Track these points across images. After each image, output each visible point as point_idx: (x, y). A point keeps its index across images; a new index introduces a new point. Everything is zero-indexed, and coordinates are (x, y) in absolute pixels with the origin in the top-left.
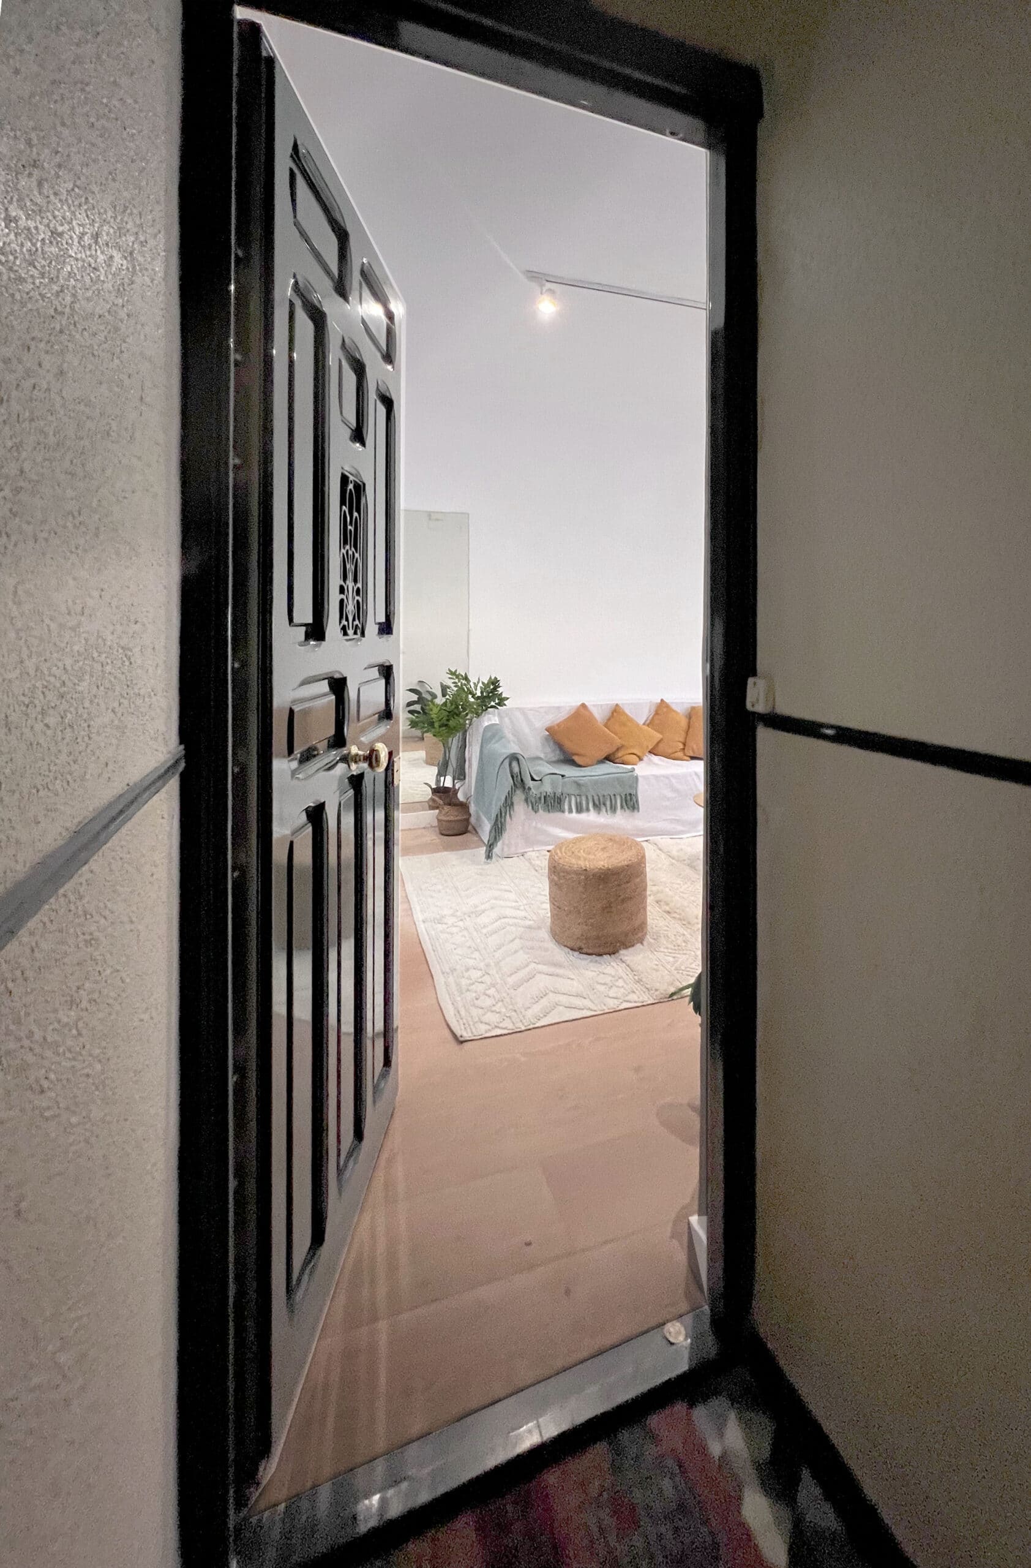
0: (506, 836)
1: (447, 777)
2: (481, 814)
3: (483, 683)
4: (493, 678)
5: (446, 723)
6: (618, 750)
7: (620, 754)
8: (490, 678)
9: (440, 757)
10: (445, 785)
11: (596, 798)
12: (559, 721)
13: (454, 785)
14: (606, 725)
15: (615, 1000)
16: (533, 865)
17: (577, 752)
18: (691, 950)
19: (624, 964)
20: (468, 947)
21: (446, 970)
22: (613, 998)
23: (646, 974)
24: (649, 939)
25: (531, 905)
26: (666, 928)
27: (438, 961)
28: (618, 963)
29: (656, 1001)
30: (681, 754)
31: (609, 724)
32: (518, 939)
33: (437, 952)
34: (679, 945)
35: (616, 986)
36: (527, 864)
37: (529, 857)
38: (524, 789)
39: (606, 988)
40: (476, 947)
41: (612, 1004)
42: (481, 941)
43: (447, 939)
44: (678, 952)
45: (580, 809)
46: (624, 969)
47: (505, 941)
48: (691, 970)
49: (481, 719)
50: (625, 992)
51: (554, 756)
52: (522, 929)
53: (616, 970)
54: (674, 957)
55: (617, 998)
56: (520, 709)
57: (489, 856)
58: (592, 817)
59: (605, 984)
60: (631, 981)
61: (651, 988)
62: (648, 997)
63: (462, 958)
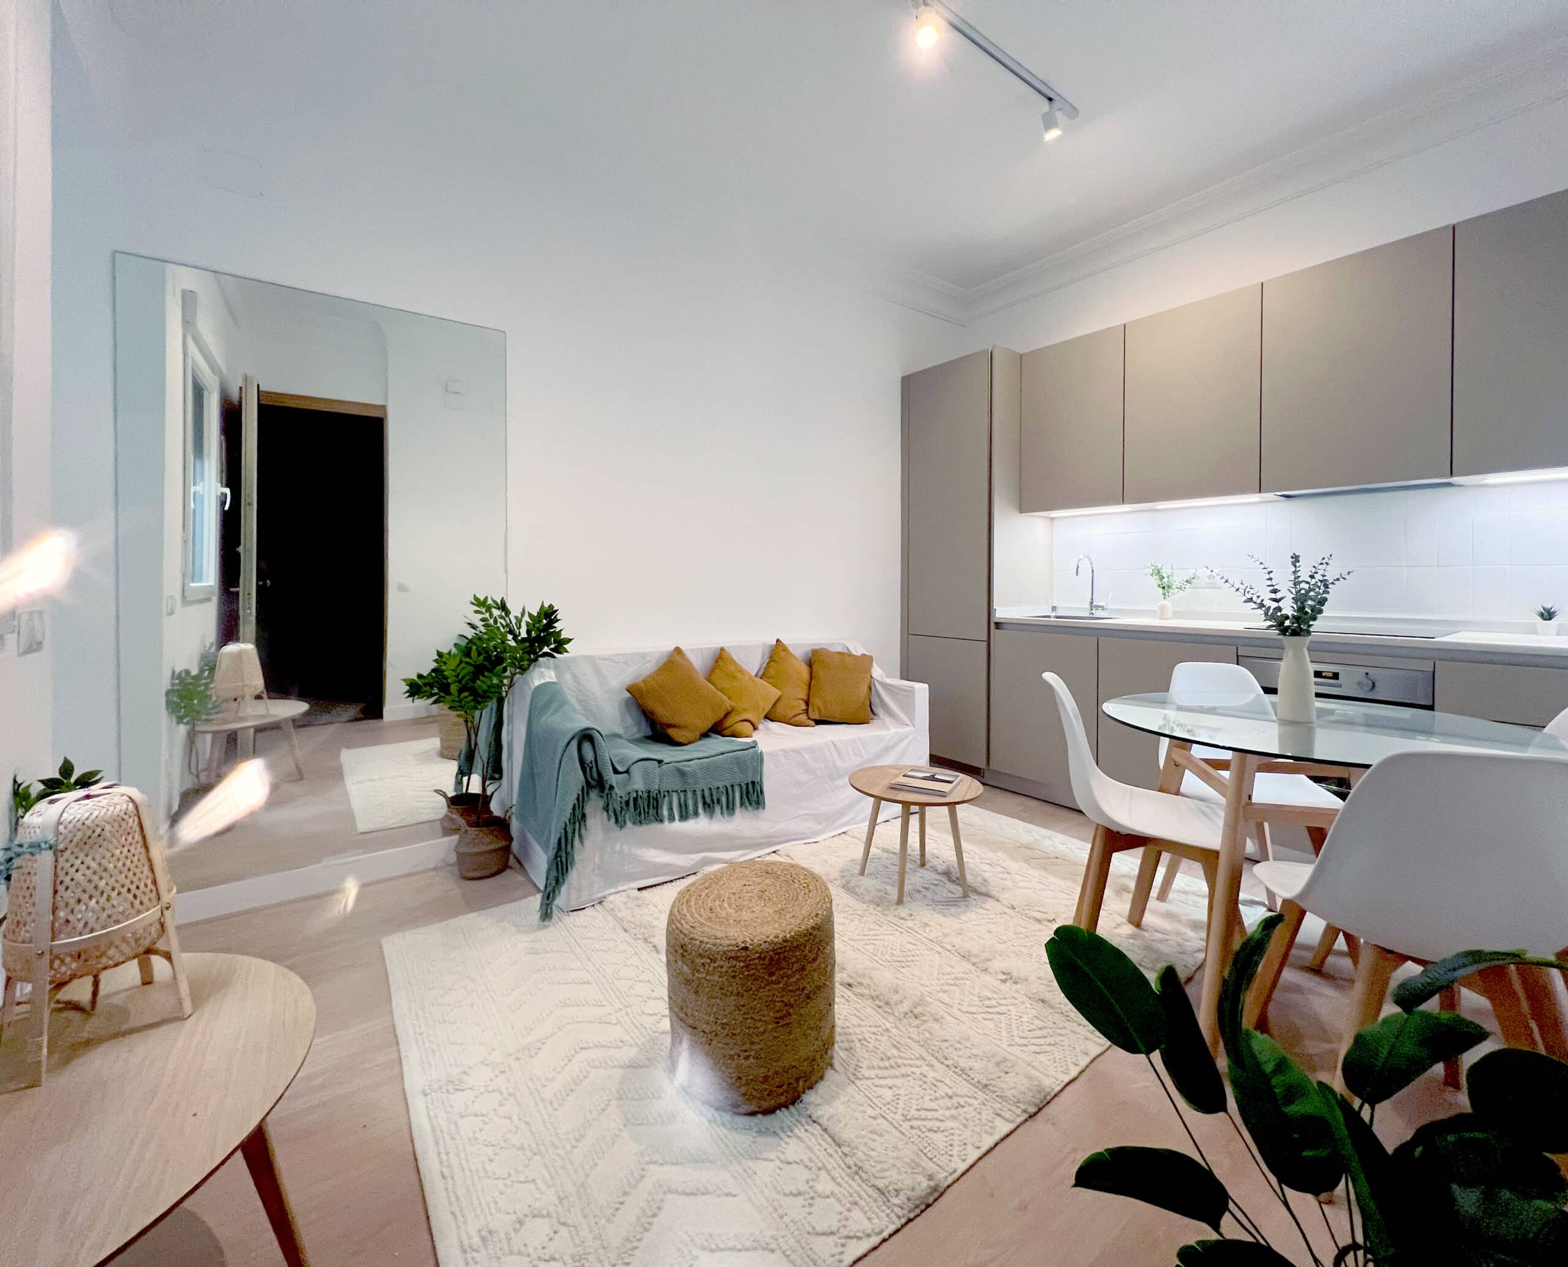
0: (573, 875)
1: (472, 776)
2: (530, 837)
3: (530, 614)
4: (546, 605)
5: (469, 685)
6: (727, 715)
7: (728, 723)
8: (542, 606)
9: (462, 745)
10: (469, 791)
11: (707, 794)
12: (643, 676)
13: (484, 789)
14: (709, 678)
15: (830, 1240)
16: (620, 921)
17: (671, 722)
18: (911, 1062)
19: (818, 1127)
20: (519, 1149)
21: (470, 1238)
22: (824, 1234)
23: (865, 1149)
24: (839, 1052)
25: (629, 1010)
26: (855, 1021)
27: (452, 1209)
28: (808, 1127)
29: (903, 1221)
30: (803, 717)
31: (713, 677)
32: (614, 1103)
33: (450, 1182)
34: (889, 1054)
35: (819, 1196)
36: (610, 918)
37: (612, 906)
38: (602, 789)
39: (804, 1206)
40: (534, 1145)
41: (827, 1255)
42: (544, 1122)
43: (475, 1132)
44: (891, 1072)
45: (684, 813)
46: (823, 1143)
47: (590, 1112)
48: (929, 1115)
49: (527, 675)
50: (841, 1209)
51: (639, 731)
52: (619, 1073)
53: (810, 1148)
54: (890, 1088)
55: (832, 1233)
56: (589, 659)
57: (546, 914)
58: (701, 825)
59: (799, 1194)
60: (844, 1175)
61: (887, 1187)
62: (888, 1215)
63: (506, 1185)
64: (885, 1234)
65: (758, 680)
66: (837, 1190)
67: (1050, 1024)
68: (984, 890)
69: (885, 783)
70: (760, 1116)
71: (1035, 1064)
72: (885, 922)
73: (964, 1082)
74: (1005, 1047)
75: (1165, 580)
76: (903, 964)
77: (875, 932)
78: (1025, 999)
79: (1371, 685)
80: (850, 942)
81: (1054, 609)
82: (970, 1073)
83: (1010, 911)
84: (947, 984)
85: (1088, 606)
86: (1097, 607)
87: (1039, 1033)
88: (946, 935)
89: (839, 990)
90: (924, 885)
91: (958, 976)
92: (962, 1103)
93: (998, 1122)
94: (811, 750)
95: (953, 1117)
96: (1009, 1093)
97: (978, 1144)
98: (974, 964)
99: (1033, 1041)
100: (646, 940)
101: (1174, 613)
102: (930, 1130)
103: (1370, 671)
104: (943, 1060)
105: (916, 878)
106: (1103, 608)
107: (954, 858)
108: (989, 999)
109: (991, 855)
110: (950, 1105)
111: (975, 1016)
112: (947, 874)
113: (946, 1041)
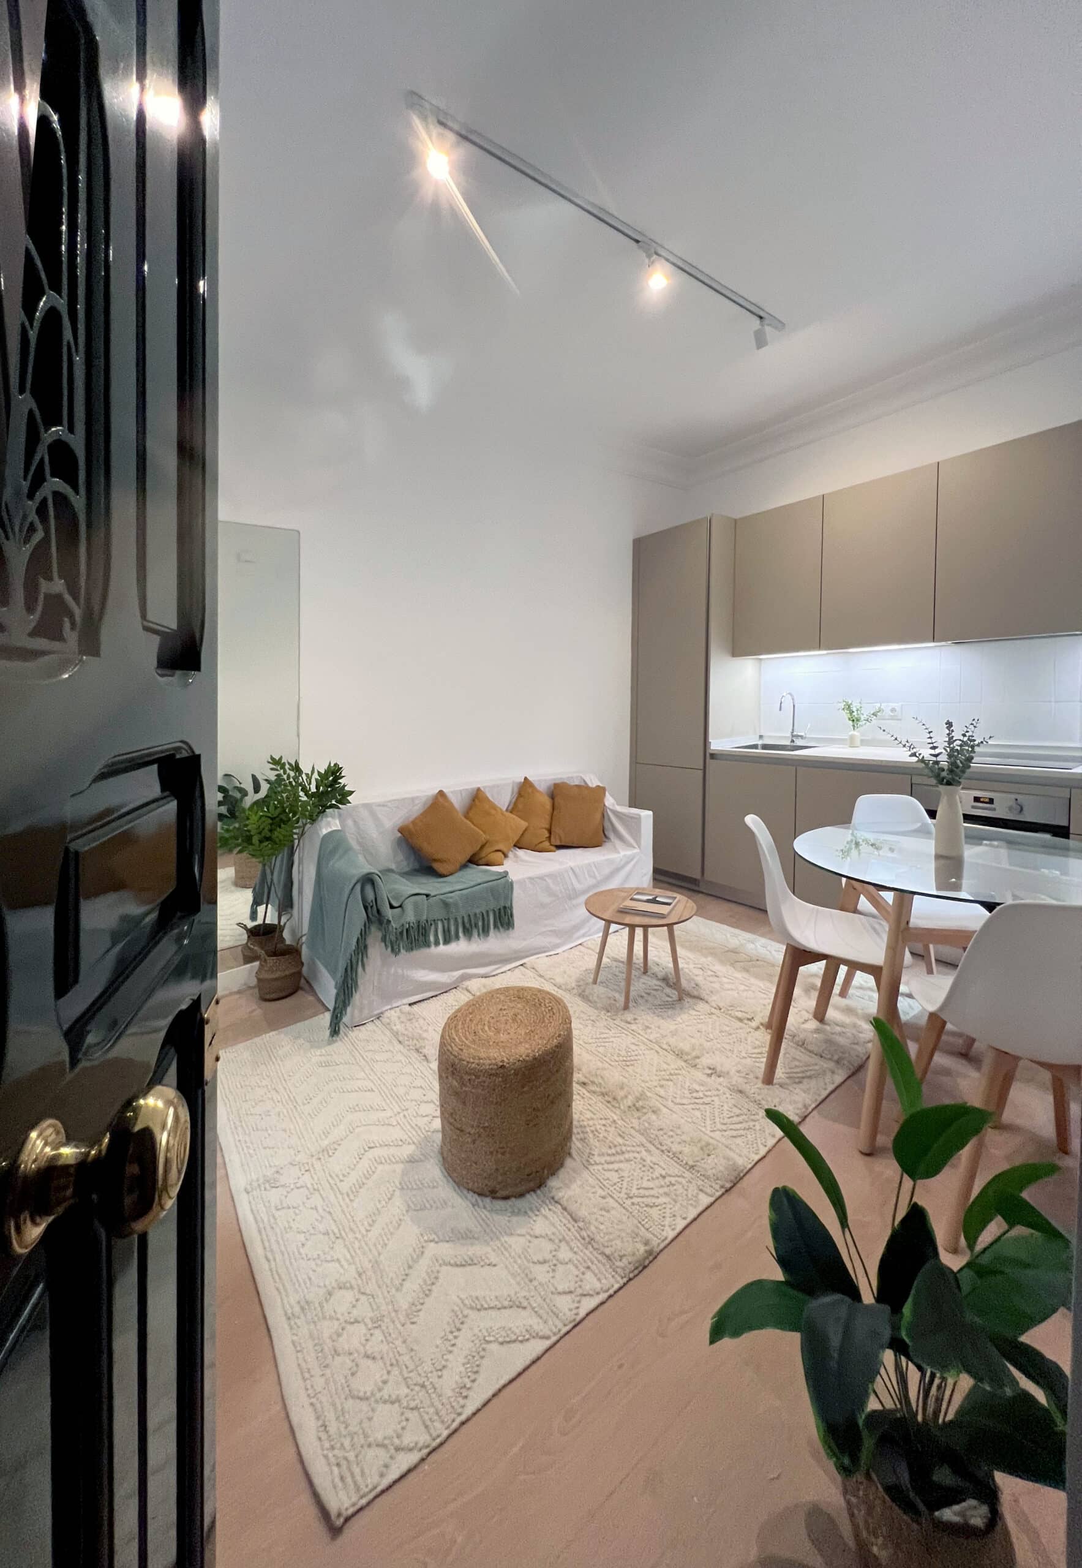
0: (356, 998)
1: (266, 908)
2: (319, 963)
3: (319, 772)
4: (333, 764)
5: (268, 834)
6: (482, 847)
7: (483, 854)
8: (329, 764)
9: (258, 879)
10: (267, 922)
11: (466, 920)
12: (414, 817)
13: (279, 922)
14: (467, 815)
15: (568, 1298)
16: (396, 1034)
17: (437, 856)
18: (633, 1149)
19: (559, 1207)
20: (324, 1234)
21: (292, 1307)
22: (565, 1293)
23: (596, 1224)
24: (576, 1144)
25: (405, 1113)
26: (589, 1115)
27: (277, 1285)
28: (551, 1207)
29: (625, 1280)
30: (546, 844)
31: (470, 814)
32: (398, 1193)
33: (273, 1263)
34: (616, 1143)
35: (561, 1263)
36: (388, 1033)
37: (388, 1021)
38: (380, 922)
39: (548, 1272)
40: (336, 1231)
41: (567, 1310)
42: (343, 1211)
43: (288, 1222)
44: (618, 1158)
45: (447, 937)
46: (563, 1220)
47: (380, 1201)
48: (647, 1193)
49: (316, 825)
50: (577, 1273)
51: (408, 864)
52: (399, 1168)
53: (553, 1225)
54: (617, 1171)
55: (571, 1292)
56: (367, 806)
57: (335, 1031)
58: (461, 947)
59: (545, 1262)
60: (579, 1245)
61: (612, 1254)
62: (613, 1276)
63: (317, 1265)
64: (611, 1292)
65: (508, 814)
66: (575, 1258)
67: (745, 1111)
68: (696, 993)
69: (615, 907)
70: (513, 1199)
71: (733, 1147)
72: (613, 1026)
73: (675, 1164)
74: (708, 1132)
75: (855, 714)
76: (628, 1063)
77: (605, 1036)
78: (726, 1090)
79: (1019, 807)
80: (586, 1046)
81: (761, 737)
82: (680, 1156)
83: (717, 1012)
84: (664, 1079)
85: (789, 735)
86: (798, 736)
87: (735, 1119)
88: (664, 1036)
89: (576, 1087)
90: (648, 991)
91: (672, 1072)
92: (673, 1182)
93: (702, 1196)
94: (551, 875)
95: (666, 1194)
96: (710, 1173)
97: (685, 1216)
98: (685, 1061)
99: (732, 1127)
100: (417, 1050)
101: (862, 741)
102: (647, 1206)
103: (1019, 797)
104: (659, 1146)
105: (639, 985)
106: (801, 737)
107: (671, 965)
108: (697, 1091)
109: (703, 960)
110: (663, 1183)
111: (685, 1107)
112: (665, 979)
113: (661, 1129)
